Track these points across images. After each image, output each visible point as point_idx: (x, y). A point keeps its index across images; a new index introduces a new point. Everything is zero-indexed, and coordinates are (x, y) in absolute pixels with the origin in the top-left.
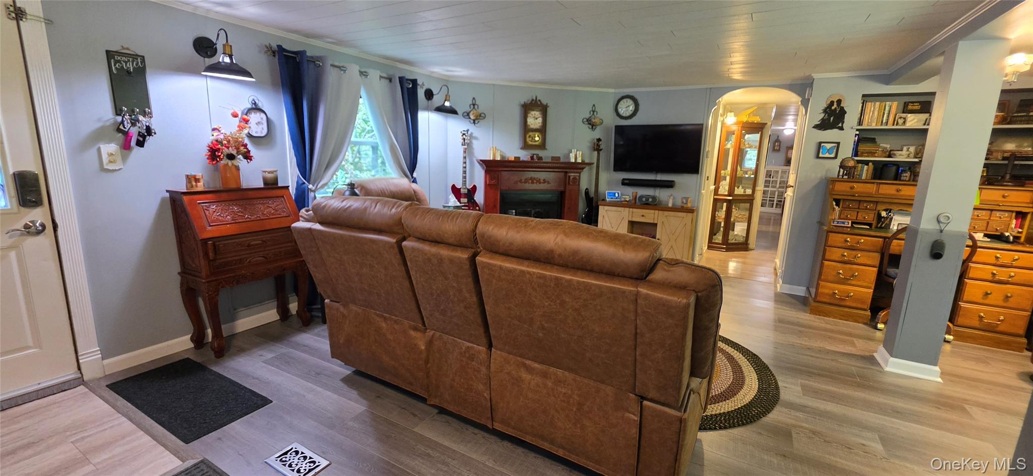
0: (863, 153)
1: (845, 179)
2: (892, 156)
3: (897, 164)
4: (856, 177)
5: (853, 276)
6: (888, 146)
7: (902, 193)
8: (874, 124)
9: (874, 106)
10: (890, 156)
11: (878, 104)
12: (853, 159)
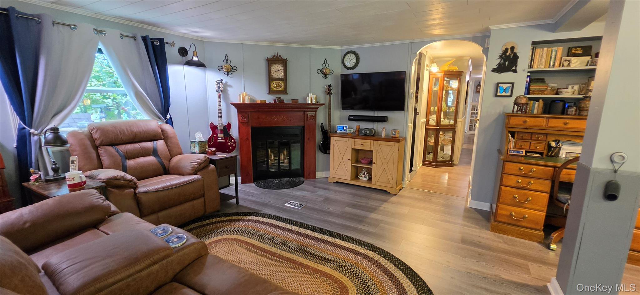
0: (534, 91)
1: (519, 114)
2: (559, 93)
3: (564, 101)
4: (529, 112)
5: (527, 200)
6: (555, 85)
7: (569, 126)
8: (543, 67)
9: (543, 51)
10: (557, 94)
11: (545, 49)
12: (525, 97)
